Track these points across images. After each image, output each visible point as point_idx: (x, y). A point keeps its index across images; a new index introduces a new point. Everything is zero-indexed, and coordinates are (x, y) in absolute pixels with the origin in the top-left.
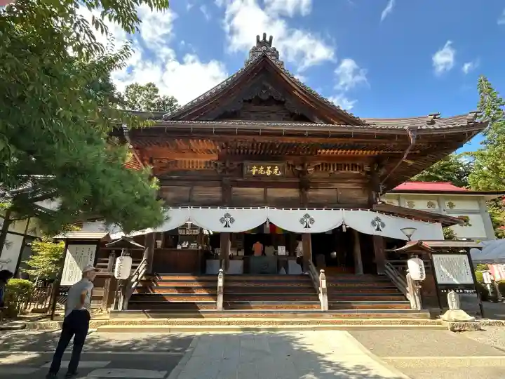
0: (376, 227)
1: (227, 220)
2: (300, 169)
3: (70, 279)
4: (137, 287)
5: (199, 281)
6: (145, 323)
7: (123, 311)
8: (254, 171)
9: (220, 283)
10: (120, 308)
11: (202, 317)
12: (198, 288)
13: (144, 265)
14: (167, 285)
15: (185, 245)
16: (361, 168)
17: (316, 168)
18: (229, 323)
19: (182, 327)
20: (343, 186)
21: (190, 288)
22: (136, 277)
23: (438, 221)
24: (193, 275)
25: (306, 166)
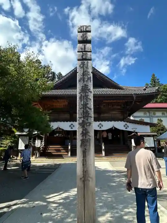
0: (125, 128)
1: (72, 126)
2: (98, 107)
3: (21, 147)
4: (42, 150)
5: (63, 148)
6: (46, 160)
7: (39, 157)
9: (69, 148)
10: (38, 156)
11: (64, 158)
12: (62, 150)
13: (44, 142)
14: (52, 149)
15: (57, 135)
16: (120, 106)
17: (104, 106)
18: (72, 160)
19: (57, 161)
20: (114, 112)
21: (59, 150)
22: (41, 146)
23: (148, 125)
24: (60, 145)
25: (100, 106)
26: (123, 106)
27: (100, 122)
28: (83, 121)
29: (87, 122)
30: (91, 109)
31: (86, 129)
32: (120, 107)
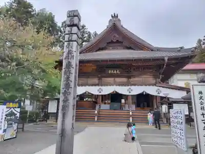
0: (158, 93)
1: (100, 91)
8: (110, 72)
20: (145, 76)
27: (130, 87)
28: (65, 91)
29: (68, 91)
30: (71, 82)
31: (66, 97)
32: (152, 70)
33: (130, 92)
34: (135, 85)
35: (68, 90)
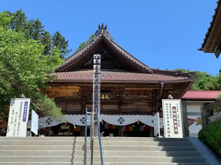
1: (83, 120)
2: (118, 96)
16: (148, 95)
20: (139, 103)
25: (121, 94)
26: (151, 95)
27: (121, 116)
32: (147, 97)
33: (121, 123)
34: (127, 113)
35: (97, 101)
